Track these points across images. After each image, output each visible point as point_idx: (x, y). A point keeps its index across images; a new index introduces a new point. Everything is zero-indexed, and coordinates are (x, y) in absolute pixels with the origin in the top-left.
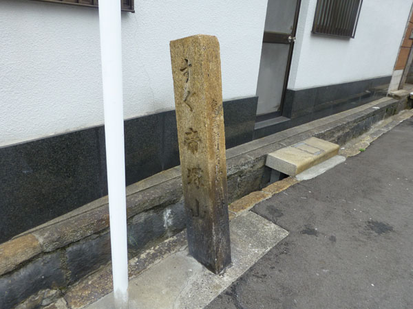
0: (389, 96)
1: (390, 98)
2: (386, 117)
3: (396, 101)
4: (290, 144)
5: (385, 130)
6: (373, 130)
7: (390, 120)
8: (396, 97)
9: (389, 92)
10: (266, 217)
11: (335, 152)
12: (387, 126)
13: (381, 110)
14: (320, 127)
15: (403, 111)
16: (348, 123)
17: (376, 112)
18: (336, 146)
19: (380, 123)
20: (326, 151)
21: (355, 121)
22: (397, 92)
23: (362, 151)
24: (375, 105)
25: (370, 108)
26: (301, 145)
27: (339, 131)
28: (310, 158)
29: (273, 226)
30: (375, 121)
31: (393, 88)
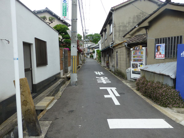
0: (62, 78)
1: (62, 79)
2: (63, 85)
3: (64, 79)
4: (40, 101)
5: (64, 89)
6: (61, 90)
7: (64, 85)
8: (63, 78)
9: (61, 77)
10: (44, 121)
11: (54, 99)
12: (64, 88)
13: (61, 83)
14: (46, 93)
15: (67, 82)
16: (54, 90)
17: (60, 84)
18: (53, 97)
19: (62, 87)
20: (51, 99)
21: (55, 89)
22: (63, 77)
23: (60, 97)
24: (59, 82)
25: (58, 83)
26: (43, 100)
27: (52, 93)
28: (48, 103)
29: (47, 121)
30: (60, 87)
31: (62, 76)
